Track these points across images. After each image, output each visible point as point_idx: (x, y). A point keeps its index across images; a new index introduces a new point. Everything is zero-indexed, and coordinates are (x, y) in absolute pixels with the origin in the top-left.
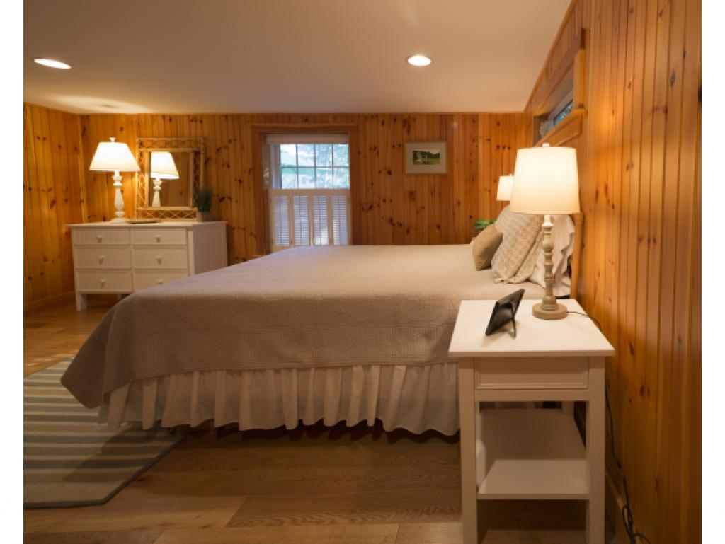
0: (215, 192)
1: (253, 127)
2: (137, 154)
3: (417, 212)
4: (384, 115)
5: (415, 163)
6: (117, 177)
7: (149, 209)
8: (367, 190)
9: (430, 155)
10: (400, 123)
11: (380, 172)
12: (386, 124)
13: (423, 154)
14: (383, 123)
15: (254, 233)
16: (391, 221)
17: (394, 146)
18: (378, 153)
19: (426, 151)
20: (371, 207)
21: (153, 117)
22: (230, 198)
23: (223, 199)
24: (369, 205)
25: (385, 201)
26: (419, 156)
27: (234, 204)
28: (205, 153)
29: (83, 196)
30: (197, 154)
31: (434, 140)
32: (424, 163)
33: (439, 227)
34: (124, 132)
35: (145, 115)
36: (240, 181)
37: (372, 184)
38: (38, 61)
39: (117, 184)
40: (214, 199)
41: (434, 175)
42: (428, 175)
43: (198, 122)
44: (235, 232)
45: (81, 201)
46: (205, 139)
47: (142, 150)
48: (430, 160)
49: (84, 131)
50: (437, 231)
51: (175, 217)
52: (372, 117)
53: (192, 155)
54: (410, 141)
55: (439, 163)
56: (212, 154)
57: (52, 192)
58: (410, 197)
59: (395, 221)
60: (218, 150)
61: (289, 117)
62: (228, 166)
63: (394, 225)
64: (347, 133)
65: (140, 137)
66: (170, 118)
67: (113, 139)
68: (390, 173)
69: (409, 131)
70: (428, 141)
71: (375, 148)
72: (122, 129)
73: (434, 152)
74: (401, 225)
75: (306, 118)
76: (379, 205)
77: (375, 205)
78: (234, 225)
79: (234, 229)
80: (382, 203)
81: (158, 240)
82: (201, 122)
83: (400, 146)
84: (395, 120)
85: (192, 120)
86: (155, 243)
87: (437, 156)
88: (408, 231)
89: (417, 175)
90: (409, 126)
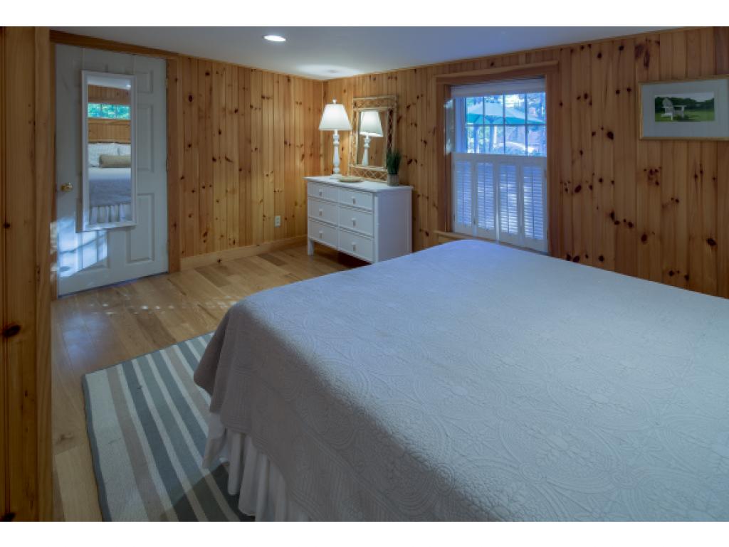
0: (404, 153)
1: (438, 80)
2: (352, 114)
3: (664, 207)
4: (601, 42)
5: (658, 120)
6: (336, 135)
7: (358, 167)
8: (573, 162)
9: (691, 105)
10: (629, 52)
11: (593, 134)
12: (605, 57)
13: (675, 102)
14: (600, 56)
15: (436, 205)
16: (612, 215)
17: (618, 92)
18: (591, 104)
19: (683, 96)
20: (578, 189)
21: (364, 77)
22: (416, 161)
23: (410, 162)
24: (575, 186)
25: (601, 180)
26: (667, 106)
27: (419, 167)
28: (398, 112)
29: (322, 151)
30: (391, 112)
31: (700, 76)
32: (678, 119)
33: (711, 242)
34: (346, 94)
35: (359, 77)
36: (425, 142)
37: (581, 153)
38: (266, 38)
39: (336, 142)
40: (403, 161)
41: (702, 142)
42: (688, 141)
43: (394, 79)
44: (420, 200)
45: (321, 156)
46: (398, 96)
47: (355, 109)
48: (689, 113)
49: (325, 94)
50: (708, 248)
51: (373, 178)
52: (582, 48)
53: (388, 113)
54: (647, 81)
55: (712, 119)
56: (403, 112)
57: (303, 147)
58: (649, 179)
59: (620, 217)
60: (408, 107)
61: (473, 63)
62: (416, 125)
63: (617, 223)
64: (543, 77)
65: (355, 97)
66: (373, 78)
67: (334, 101)
68: (610, 135)
69: (646, 64)
70: (687, 77)
71: (586, 96)
72: (345, 91)
73: (700, 98)
74: (631, 225)
75: (492, 62)
76: (591, 187)
77: (585, 187)
78: (420, 193)
79: (419, 196)
80: (597, 184)
81: (354, 202)
82: (396, 78)
83: (629, 90)
84: (621, 48)
85: (389, 78)
86: (352, 204)
87: (709, 106)
88: (644, 238)
89: (663, 141)
90: (648, 55)
